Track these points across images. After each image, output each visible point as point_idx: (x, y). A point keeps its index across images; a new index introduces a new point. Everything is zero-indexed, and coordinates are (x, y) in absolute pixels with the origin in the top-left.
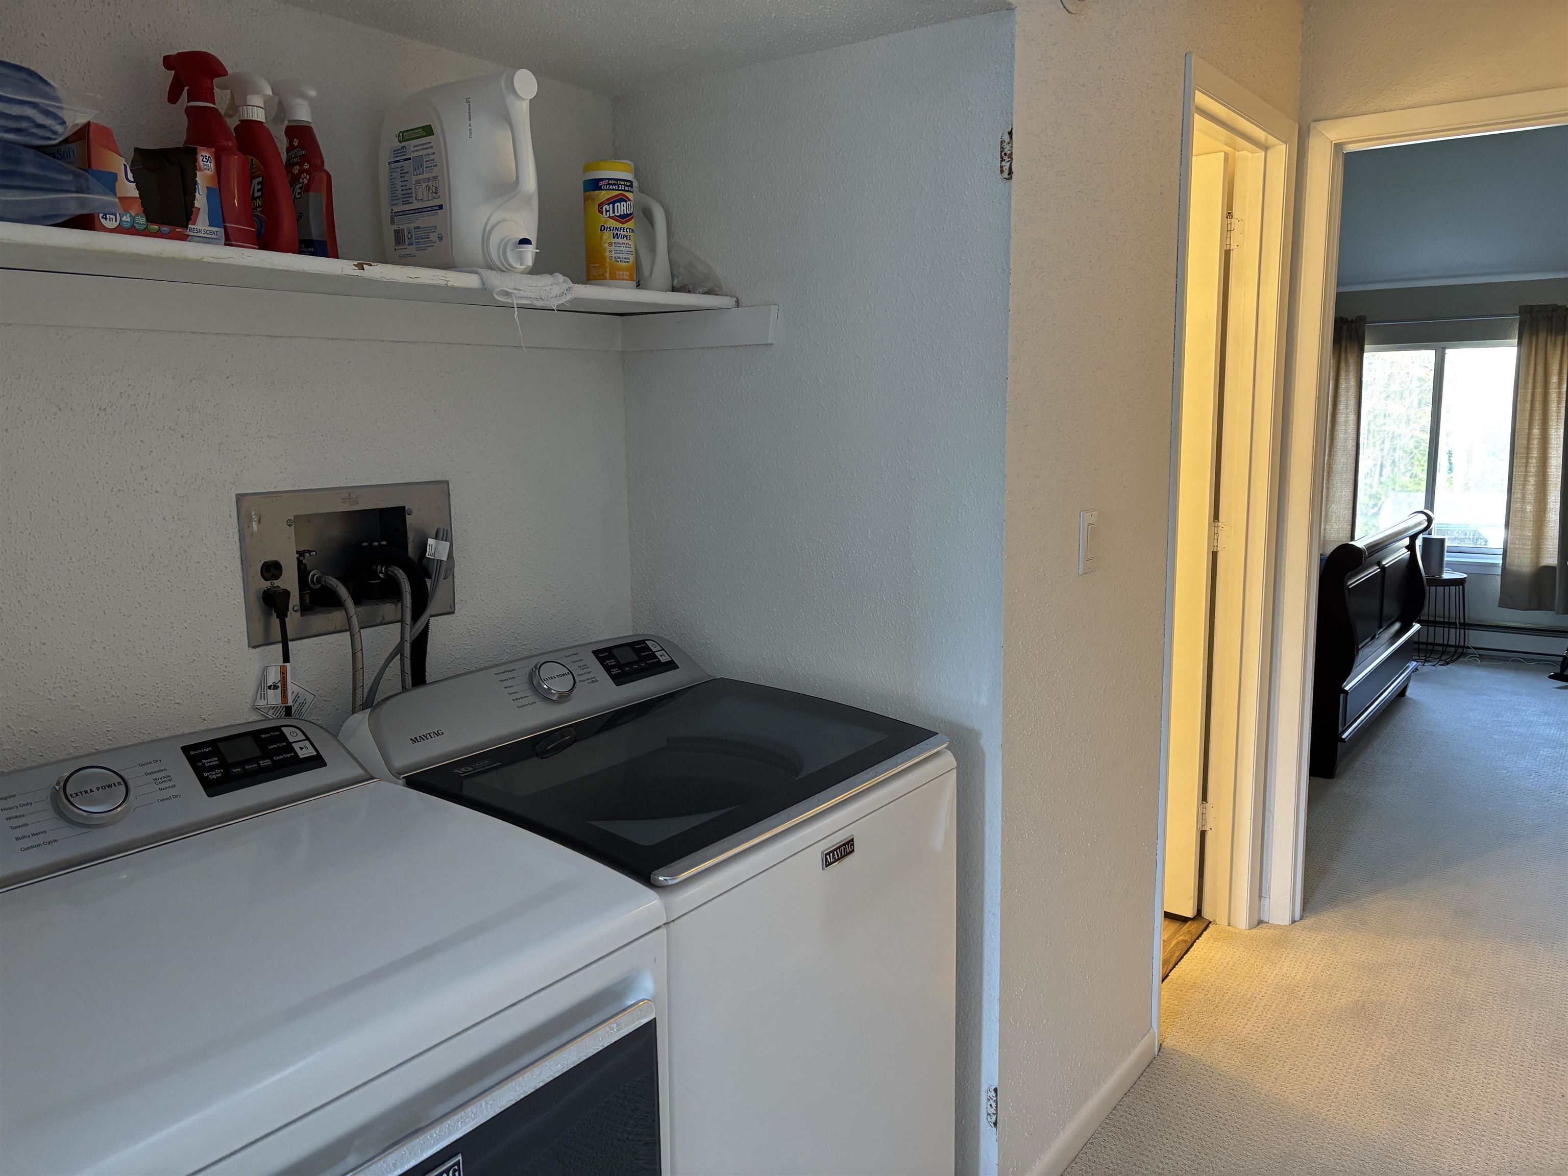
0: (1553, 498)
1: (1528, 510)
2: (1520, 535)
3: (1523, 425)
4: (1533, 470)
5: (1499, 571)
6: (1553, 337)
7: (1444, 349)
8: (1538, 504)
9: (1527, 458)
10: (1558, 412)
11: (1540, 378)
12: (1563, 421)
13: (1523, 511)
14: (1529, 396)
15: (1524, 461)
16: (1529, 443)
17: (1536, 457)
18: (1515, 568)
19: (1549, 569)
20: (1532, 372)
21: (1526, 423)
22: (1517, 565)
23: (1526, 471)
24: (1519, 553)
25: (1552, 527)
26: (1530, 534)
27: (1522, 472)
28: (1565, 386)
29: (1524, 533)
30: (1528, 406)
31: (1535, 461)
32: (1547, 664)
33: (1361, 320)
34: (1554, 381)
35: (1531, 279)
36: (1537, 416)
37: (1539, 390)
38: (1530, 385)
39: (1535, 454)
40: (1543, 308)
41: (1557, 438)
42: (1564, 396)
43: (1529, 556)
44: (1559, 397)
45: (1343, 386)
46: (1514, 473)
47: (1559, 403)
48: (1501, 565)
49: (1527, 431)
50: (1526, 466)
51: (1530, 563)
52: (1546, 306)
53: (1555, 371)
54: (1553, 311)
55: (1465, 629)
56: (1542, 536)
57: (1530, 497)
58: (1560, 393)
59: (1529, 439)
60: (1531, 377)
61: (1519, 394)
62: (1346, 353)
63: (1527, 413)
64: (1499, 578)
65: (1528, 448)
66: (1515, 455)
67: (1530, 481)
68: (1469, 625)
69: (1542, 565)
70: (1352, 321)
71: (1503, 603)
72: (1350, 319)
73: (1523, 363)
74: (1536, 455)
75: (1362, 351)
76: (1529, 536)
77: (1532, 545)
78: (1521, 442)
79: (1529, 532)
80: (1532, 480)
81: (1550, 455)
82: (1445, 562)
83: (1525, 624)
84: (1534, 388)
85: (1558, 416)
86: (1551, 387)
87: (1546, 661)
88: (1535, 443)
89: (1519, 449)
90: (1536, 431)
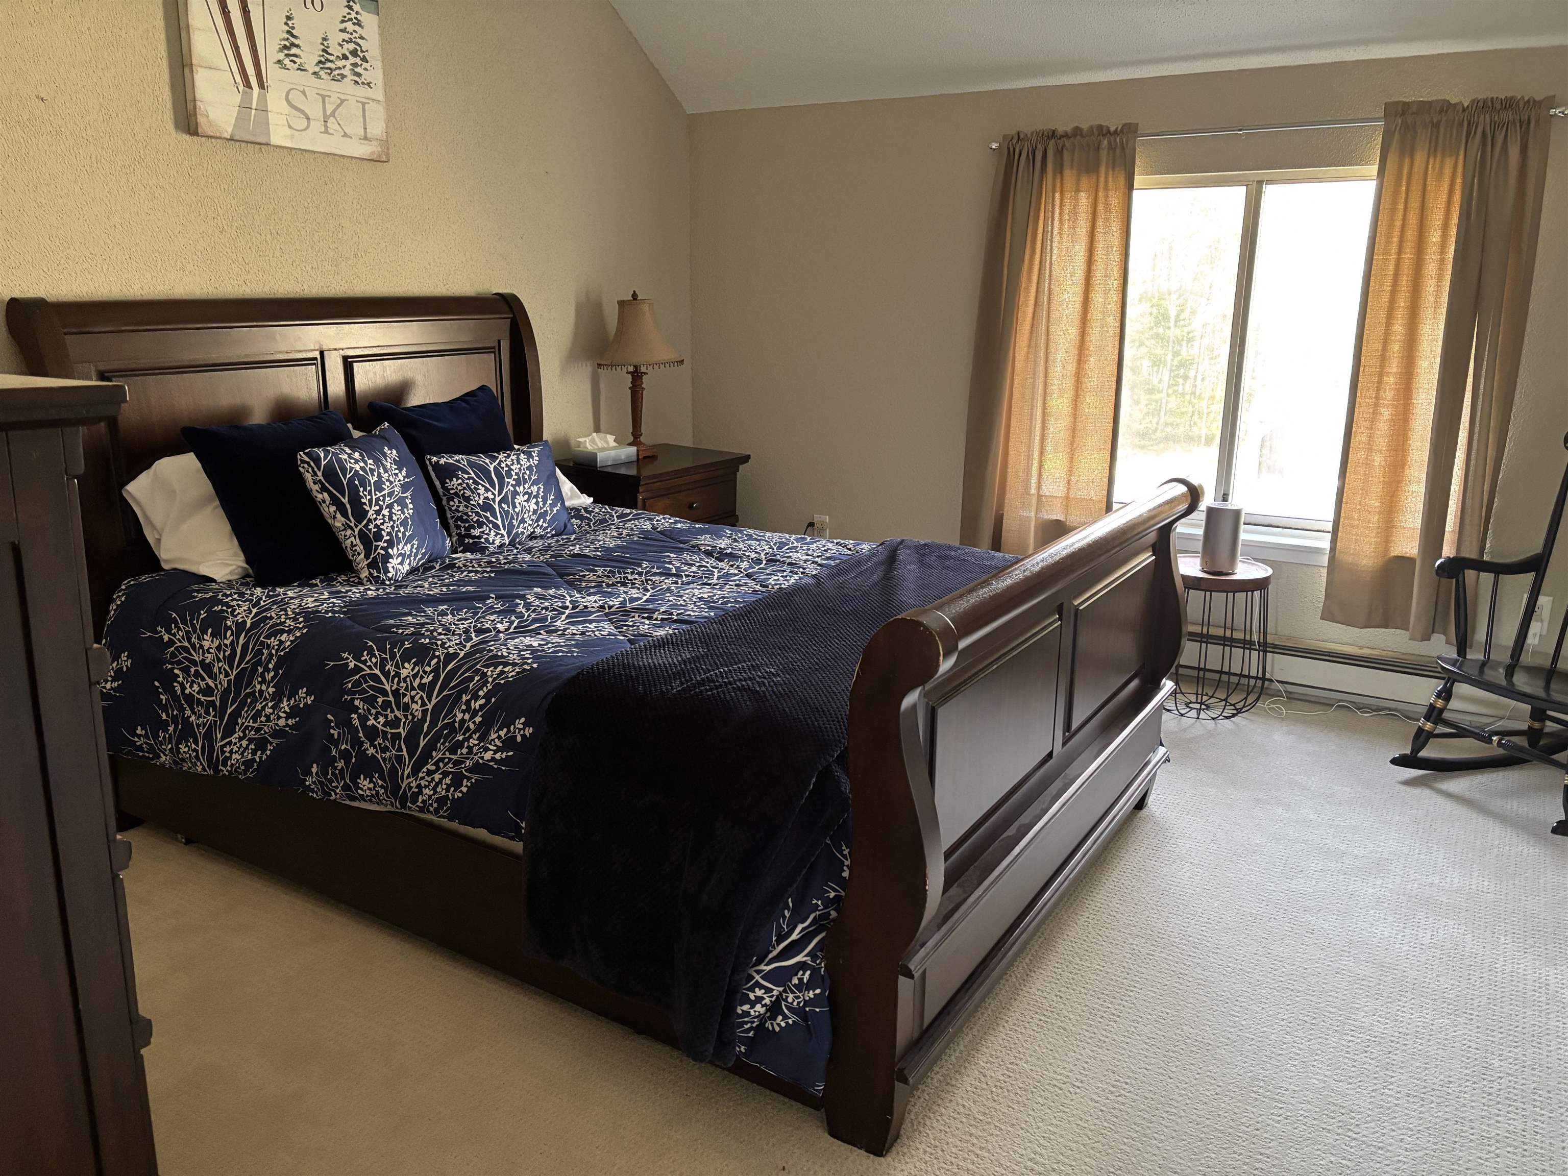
0: (1419, 444)
1: (1376, 464)
2: (1360, 504)
3: (1377, 316)
4: (1388, 394)
5: (1325, 560)
6: (1438, 159)
7: (1260, 183)
8: (1393, 453)
9: (1381, 375)
10: (1438, 295)
11: (1411, 234)
12: (1444, 311)
13: (1368, 464)
14: (1392, 267)
15: (1375, 379)
16: (1385, 348)
17: (1395, 373)
18: (1350, 559)
19: (1405, 561)
20: (1398, 223)
21: (1383, 315)
22: (1353, 554)
23: (1378, 398)
24: (1357, 535)
25: (1412, 492)
26: (1377, 504)
27: (1370, 398)
28: (1452, 249)
29: (1367, 501)
30: (1388, 283)
31: (1392, 380)
32: (1391, 714)
33: (1130, 130)
34: (1434, 240)
35: (1408, 54)
36: (1403, 302)
37: (1408, 256)
38: (1394, 248)
39: (1394, 367)
40: (1424, 107)
41: (1432, 341)
42: (1450, 266)
43: (1373, 540)
44: (1440, 269)
45: (1100, 245)
46: (1358, 399)
47: (1440, 278)
48: (1328, 552)
49: (1383, 328)
50: (1379, 389)
51: (1374, 551)
52: (1430, 103)
53: (1437, 223)
54: (1441, 112)
55: (1265, 652)
56: (1396, 506)
57: (1381, 441)
58: (1442, 261)
59: (1386, 342)
60: (1396, 233)
61: (1374, 262)
62: (1106, 189)
63: (1386, 297)
64: (1324, 572)
65: (1383, 358)
66: (1362, 369)
67: (1382, 415)
68: (1275, 646)
69: (1392, 554)
70: (1116, 132)
71: (1328, 615)
72: (1112, 129)
73: (1385, 206)
74: (1395, 370)
75: (1130, 187)
76: (1375, 507)
77: (1379, 522)
78: (1372, 347)
79: (1376, 500)
80: (1386, 413)
81: (1419, 371)
82: (1240, 543)
83: (1361, 648)
84: (1400, 252)
85: (1436, 302)
86: (1429, 251)
87: (1390, 710)
88: (1396, 348)
89: (1370, 361)
90: (1398, 329)
